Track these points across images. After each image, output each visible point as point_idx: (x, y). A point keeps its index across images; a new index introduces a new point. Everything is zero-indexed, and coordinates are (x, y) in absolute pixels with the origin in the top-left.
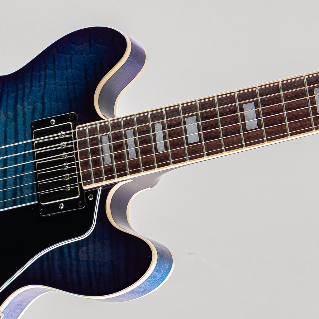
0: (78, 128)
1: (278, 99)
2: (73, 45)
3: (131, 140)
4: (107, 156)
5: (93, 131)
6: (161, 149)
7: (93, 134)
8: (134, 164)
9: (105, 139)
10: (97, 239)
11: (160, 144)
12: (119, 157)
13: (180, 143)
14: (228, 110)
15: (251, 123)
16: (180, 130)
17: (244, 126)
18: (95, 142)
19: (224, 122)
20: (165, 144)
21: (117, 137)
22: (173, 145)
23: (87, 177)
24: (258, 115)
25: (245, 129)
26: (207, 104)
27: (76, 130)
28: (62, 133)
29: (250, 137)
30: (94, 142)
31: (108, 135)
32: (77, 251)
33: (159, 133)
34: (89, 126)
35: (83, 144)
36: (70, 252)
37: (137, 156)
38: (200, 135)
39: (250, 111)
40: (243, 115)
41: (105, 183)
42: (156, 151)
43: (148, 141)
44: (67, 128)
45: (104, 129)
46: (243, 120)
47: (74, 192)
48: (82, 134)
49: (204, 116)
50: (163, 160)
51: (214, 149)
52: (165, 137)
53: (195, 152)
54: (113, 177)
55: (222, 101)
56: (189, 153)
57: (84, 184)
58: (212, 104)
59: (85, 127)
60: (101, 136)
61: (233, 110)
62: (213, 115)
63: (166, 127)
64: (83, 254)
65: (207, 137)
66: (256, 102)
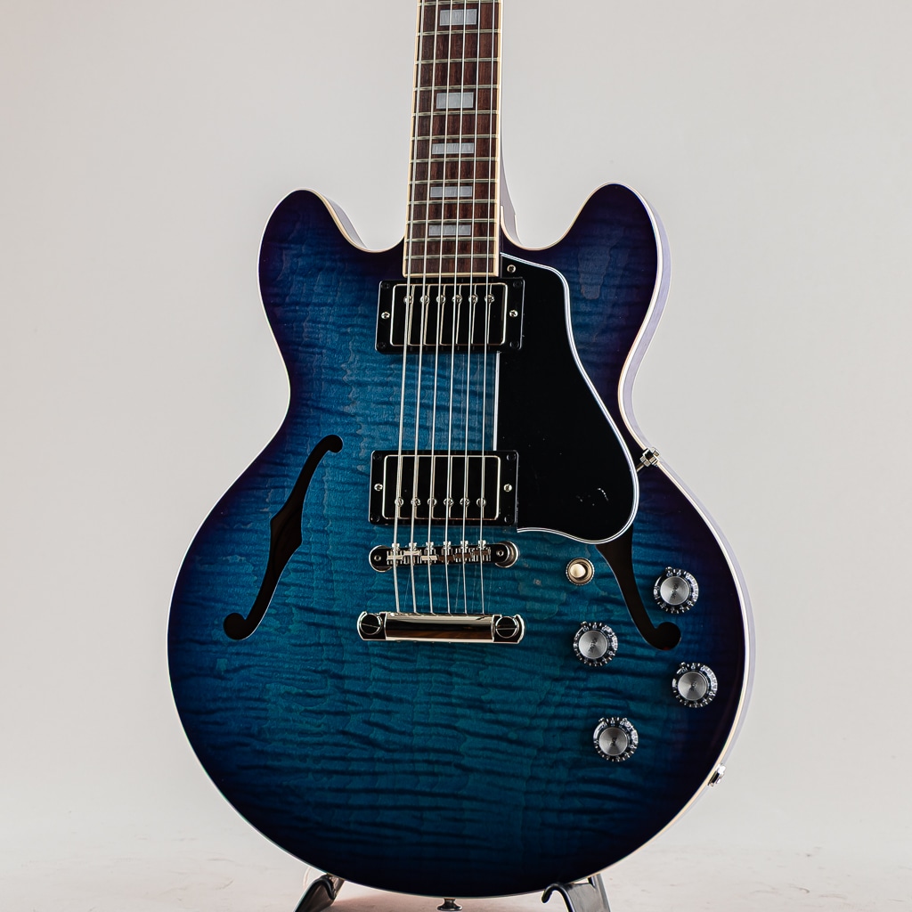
0: (407, 273)
2: (279, 278)
3: (444, 192)
5: (418, 248)
6: (471, 148)
7: (421, 248)
8: (481, 191)
9: (433, 231)
10: (575, 268)
11: (462, 148)
12: (466, 211)
13: (469, 119)
14: (441, 47)
15: (467, 17)
16: (451, 117)
17: (469, 27)
18: (435, 246)
19: (457, 54)
20: (465, 141)
21: (436, 211)
22: (468, 129)
23: (481, 265)
24: (460, 7)
25: (475, 27)
26: (424, 76)
27: (409, 275)
28: (406, 300)
29: (486, 21)
30: (433, 247)
31: (429, 224)
32: (585, 300)
33: (446, 149)
34: (408, 255)
35: (432, 266)
36: (585, 314)
37: (471, 184)
38: (465, 90)
40: (454, 27)
41: (497, 238)
42: (472, 155)
43: (453, 167)
44: (401, 293)
45: (418, 230)
46: (461, 27)
47: (498, 292)
48: (417, 266)
49: (442, 81)
50: (487, 147)
51: (489, 73)
52: (455, 141)
53: (487, 100)
54: (492, 224)
55: (427, 54)
56: (487, 109)
57: (491, 270)
58: (426, 69)
59: (407, 260)
60: (428, 237)
61: (444, 39)
62: (442, 68)
63: (442, 137)
64: (591, 292)
65: (471, 79)
66: (441, 8)
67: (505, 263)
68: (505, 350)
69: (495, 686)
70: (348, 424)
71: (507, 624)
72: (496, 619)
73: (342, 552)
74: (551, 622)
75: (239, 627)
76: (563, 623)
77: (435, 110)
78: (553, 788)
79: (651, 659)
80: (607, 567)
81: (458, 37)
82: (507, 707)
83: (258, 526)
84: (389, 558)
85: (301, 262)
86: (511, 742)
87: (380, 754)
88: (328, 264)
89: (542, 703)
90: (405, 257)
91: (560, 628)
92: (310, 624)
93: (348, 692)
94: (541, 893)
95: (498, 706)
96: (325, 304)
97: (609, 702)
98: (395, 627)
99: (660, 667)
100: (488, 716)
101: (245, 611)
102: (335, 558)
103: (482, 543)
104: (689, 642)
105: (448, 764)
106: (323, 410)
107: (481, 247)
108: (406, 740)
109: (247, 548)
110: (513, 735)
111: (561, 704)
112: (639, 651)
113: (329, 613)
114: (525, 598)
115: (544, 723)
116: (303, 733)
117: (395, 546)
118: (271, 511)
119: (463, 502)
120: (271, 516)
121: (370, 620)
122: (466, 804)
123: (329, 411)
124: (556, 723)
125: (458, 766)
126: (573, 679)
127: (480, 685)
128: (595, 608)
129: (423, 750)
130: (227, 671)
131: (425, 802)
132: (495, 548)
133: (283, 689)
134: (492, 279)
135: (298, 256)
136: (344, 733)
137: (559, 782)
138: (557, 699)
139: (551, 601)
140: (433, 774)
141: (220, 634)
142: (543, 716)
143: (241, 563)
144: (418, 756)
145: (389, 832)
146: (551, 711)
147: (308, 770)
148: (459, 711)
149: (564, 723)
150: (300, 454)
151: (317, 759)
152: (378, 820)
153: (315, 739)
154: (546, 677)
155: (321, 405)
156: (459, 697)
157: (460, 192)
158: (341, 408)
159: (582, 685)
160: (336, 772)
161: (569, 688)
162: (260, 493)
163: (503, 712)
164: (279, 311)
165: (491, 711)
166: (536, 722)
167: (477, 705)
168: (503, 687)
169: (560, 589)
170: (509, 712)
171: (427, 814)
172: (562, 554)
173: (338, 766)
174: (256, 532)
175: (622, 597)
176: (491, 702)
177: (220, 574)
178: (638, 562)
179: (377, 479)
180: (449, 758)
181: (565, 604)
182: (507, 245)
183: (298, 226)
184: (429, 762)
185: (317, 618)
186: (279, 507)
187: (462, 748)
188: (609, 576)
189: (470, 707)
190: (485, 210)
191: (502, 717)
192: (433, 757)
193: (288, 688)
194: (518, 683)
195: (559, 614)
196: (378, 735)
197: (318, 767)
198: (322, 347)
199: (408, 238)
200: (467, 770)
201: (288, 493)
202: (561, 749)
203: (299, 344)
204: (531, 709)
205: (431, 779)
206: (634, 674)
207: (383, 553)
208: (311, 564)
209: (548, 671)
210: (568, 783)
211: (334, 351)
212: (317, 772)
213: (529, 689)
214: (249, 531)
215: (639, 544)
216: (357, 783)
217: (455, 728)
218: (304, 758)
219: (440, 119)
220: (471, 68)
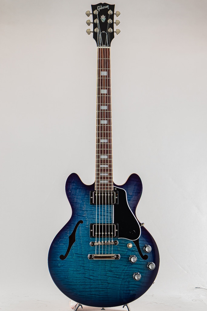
1: (101, 133)
3: (103, 174)
4: (106, 182)
5: (98, 185)
6: (107, 166)
8: (110, 174)
9: (101, 182)
10: (127, 189)
11: (106, 166)
12: (107, 178)
14: (101, 147)
15: (106, 141)
16: (104, 160)
17: (106, 143)
18: (101, 185)
19: (104, 148)
21: (101, 178)
22: (107, 162)
23: (110, 188)
24: (105, 139)
25: (108, 143)
26: (98, 152)
27: (97, 190)
28: (96, 195)
31: (100, 180)
32: (129, 195)
33: (103, 166)
34: (96, 186)
35: (101, 188)
36: (129, 198)
37: (108, 173)
38: (106, 155)
39: (102, 141)
40: (103, 143)
41: (113, 183)
42: (108, 167)
43: (104, 170)
44: (95, 193)
45: (98, 182)
47: (113, 193)
48: (98, 188)
49: (101, 153)
50: (110, 166)
51: (110, 152)
53: (110, 157)
54: (112, 181)
55: (98, 148)
56: (110, 159)
57: (112, 189)
58: (98, 151)
59: (96, 187)
61: (101, 145)
62: (101, 151)
63: (102, 164)
64: (131, 194)
65: (107, 153)
66: (101, 139)
67: (114, 188)
68: (115, 205)
69: (114, 267)
70: (84, 218)
71: (117, 256)
72: (115, 255)
73: (84, 243)
74: (124, 255)
75: (62, 257)
76: (127, 255)
77: (100, 158)
78: (125, 286)
79: (143, 262)
80: (135, 245)
81: (104, 145)
82: (116, 271)
83: (66, 238)
84: (95, 244)
85: (74, 187)
86: (117, 278)
87: (92, 281)
88: (79, 187)
89: (123, 270)
91: (126, 256)
92: (77, 257)
93: (85, 269)
94: (123, 306)
95: (115, 271)
96: (79, 195)
97: (135, 270)
98: (96, 257)
99: (145, 263)
100: (113, 273)
101: (64, 254)
102: (82, 244)
103: (112, 241)
104: (150, 258)
105: (105, 282)
106: (79, 215)
107: (110, 185)
108: (97, 278)
109: (64, 242)
110: (117, 277)
111: (126, 270)
112: (141, 260)
113: (81, 254)
114: (119, 251)
115: (123, 274)
116: (76, 278)
117: (96, 242)
118: (69, 235)
119: (109, 233)
120: (69, 236)
121: (91, 256)
122: (109, 290)
123: (80, 216)
124: (126, 274)
125: (107, 283)
126: (129, 266)
127: (111, 267)
128: (132, 252)
129: (100, 280)
130: (61, 266)
131: (101, 290)
132: (115, 242)
133: (72, 269)
134: (112, 191)
135: (73, 186)
136: (85, 277)
137: (126, 285)
138: (126, 269)
139: (124, 251)
140: (102, 284)
141: (59, 259)
142: (123, 273)
143: (63, 245)
144: (99, 281)
145: (93, 296)
146: (125, 272)
147: (77, 285)
148: (107, 272)
149: (127, 274)
150: (74, 224)
151: (79, 283)
152: (91, 294)
153: (79, 279)
154: (124, 266)
155: (78, 214)
156: (107, 270)
157: (106, 174)
158: (83, 215)
159: (130, 267)
160: (83, 285)
161: (128, 267)
162: (66, 231)
163: (116, 272)
164: (70, 196)
165: (113, 272)
166: (122, 274)
167: (111, 271)
168: (116, 268)
169: (126, 249)
170: (117, 272)
171: (101, 292)
172: (126, 243)
173: (83, 284)
174: (66, 239)
175: (137, 250)
176: (113, 270)
177: (58, 247)
178: (140, 244)
179: (92, 229)
180: (106, 281)
181: (127, 252)
182: (114, 185)
183: (73, 180)
184: (102, 282)
185: (79, 255)
186: (71, 234)
187: (108, 279)
188: (135, 246)
189: (109, 272)
190: (111, 178)
191: (116, 273)
192: (102, 281)
193: (73, 269)
194: (118, 267)
195: (126, 254)
196: (92, 277)
197: (79, 284)
198: (78, 203)
199: (96, 183)
200: (109, 283)
201: (72, 231)
202: (127, 279)
203: (74, 203)
204: (121, 272)
205: (102, 285)
206: (140, 264)
207: (93, 243)
208: (77, 245)
209: (124, 264)
210: (128, 285)
211: (81, 204)
212: (79, 285)
213: (120, 268)
214: (64, 239)
215: (140, 240)
216: (87, 287)
217: (107, 276)
218: (76, 282)
219: (101, 160)
220: (107, 151)
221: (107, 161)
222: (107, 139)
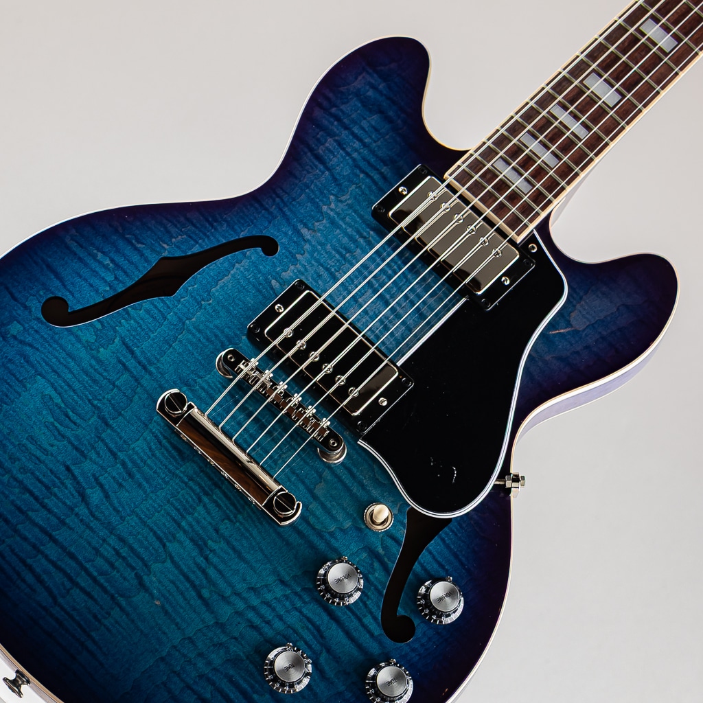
0: (450, 175)
2: (342, 89)
3: (534, 146)
4: (520, 182)
5: (476, 166)
6: (584, 135)
7: (478, 168)
8: (563, 171)
9: (500, 165)
10: (581, 294)
11: (575, 127)
12: (538, 174)
14: (626, 44)
15: (665, 42)
16: (588, 99)
17: (660, 49)
18: (491, 175)
19: (635, 59)
20: (583, 124)
21: (515, 152)
22: (594, 119)
23: (515, 222)
24: (667, 30)
25: (666, 54)
26: (595, 51)
28: (431, 195)
29: (678, 57)
30: (489, 176)
31: (501, 157)
33: (564, 117)
34: (464, 163)
35: (476, 188)
37: (560, 159)
38: (617, 90)
40: (649, 39)
41: (543, 215)
42: (580, 140)
43: (557, 134)
44: (430, 186)
45: (489, 154)
46: (654, 44)
48: (463, 178)
49: (605, 66)
50: (596, 144)
51: (646, 95)
52: (577, 118)
53: (628, 112)
54: (550, 202)
55: (611, 38)
56: (621, 118)
57: (518, 234)
58: (601, 48)
59: (459, 167)
60: (492, 165)
61: (633, 40)
62: (614, 58)
63: (568, 105)
64: (579, 321)
65: (629, 86)
66: (653, 17)
67: (531, 238)
68: (473, 300)
69: (228, 543)
70: (295, 242)
71: (288, 501)
72: (281, 490)
73: (199, 331)
74: (320, 534)
75: (57, 312)
76: (328, 544)
77: (581, 82)
78: (201, 664)
79: (372, 635)
80: (402, 534)
81: (645, 49)
82: (221, 567)
83: (147, 253)
84: (241, 366)
85: (370, 93)
86: (200, 596)
87: (82, 510)
88: (391, 113)
89: (252, 589)
90: (459, 163)
91: (321, 546)
92: (120, 361)
93: (103, 440)
95: (215, 560)
96: (360, 140)
97: (309, 638)
98: (193, 424)
99: (374, 648)
100: (200, 560)
101: (75, 305)
102: (189, 331)
103: (325, 423)
104: (413, 650)
105: (133, 568)
106: (284, 213)
107: (526, 210)
108: (114, 519)
109: (121, 260)
110: (206, 593)
111: (268, 604)
112: (368, 620)
113: (144, 368)
114: (315, 497)
115: (241, 605)
116: (32, 439)
117: (254, 362)
118: (168, 250)
119: (339, 379)
120: (165, 254)
121: (178, 400)
122: (116, 612)
123: (288, 220)
124: (251, 615)
125: (139, 578)
126: (296, 594)
127: (217, 531)
128: (364, 555)
129: (122, 539)
130: (15, 337)
131: (83, 581)
132: (332, 435)
133: (49, 391)
134: (512, 242)
135: (373, 87)
136: (68, 469)
137: (209, 663)
138: (269, 597)
139: (334, 518)
140: (112, 565)
141: (36, 306)
142: (245, 600)
143: (106, 267)
144: (112, 540)
145: (29, 578)
146: (255, 602)
147: (8, 471)
148: (180, 535)
149: (257, 621)
150: (234, 230)
151: (24, 470)
152: (29, 561)
153: (39, 453)
154: (275, 572)
155: (285, 209)
156: (190, 525)
157: (547, 157)
158: (300, 226)
159: (299, 604)
160: (32, 494)
161: (287, 597)
162: (173, 230)
163: (215, 567)
164: (318, 113)
165: (206, 559)
166: (234, 599)
167: (200, 545)
168: (234, 549)
169: (349, 516)
170: (220, 572)
171: (76, 592)
172: (375, 493)
173: (38, 490)
174: (142, 255)
175: (393, 567)
176: (212, 551)
177: (80, 260)
178: (430, 553)
179: (285, 301)
180: (139, 565)
181: (343, 530)
182: (544, 227)
183: (393, 65)
184: (118, 553)
185: (131, 363)
186: (178, 254)
187: (156, 567)
188: (397, 541)
189: (192, 540)
190: (553, 187)
191: (211, 572)
192: (124, 552)
193: (53, 394)
194: (248, 557)
195: (332, 534)
196: (95, 496)
197: (20, 476)
198: (328, 169)
199: (476, 151)
200: (142, 584)
201: (196, 249)
202: (235, 639)
203: (311, 150)
204: (241, 587)
205: (106, 567)
206: (348, 634)
207: (239, 357)
208: (165, 318)
210: (215, 669)
211: (335, 179)
212: (16, 479)
213: (252, 568)
214: (136, 249)
215: (443, 540)
216: (40, 517)
217: (164, 546)
218: (13, 459)
219: (579, 92)
220: (637, 79)
221: (602, 112)
222: (679, 40)
